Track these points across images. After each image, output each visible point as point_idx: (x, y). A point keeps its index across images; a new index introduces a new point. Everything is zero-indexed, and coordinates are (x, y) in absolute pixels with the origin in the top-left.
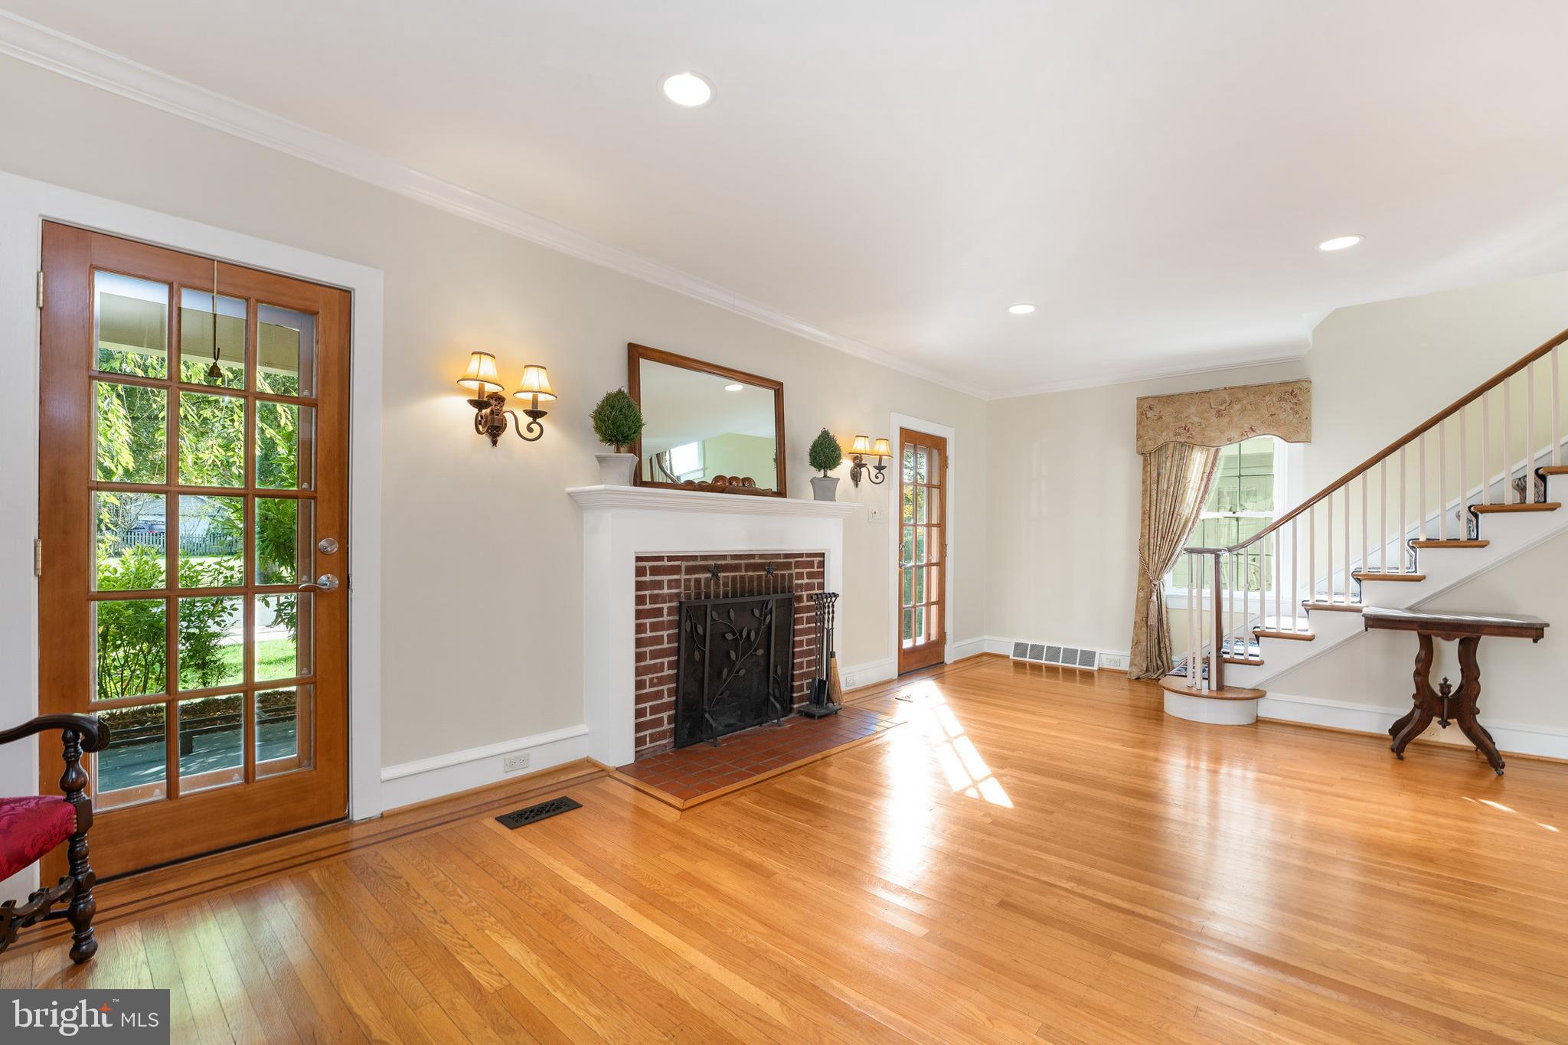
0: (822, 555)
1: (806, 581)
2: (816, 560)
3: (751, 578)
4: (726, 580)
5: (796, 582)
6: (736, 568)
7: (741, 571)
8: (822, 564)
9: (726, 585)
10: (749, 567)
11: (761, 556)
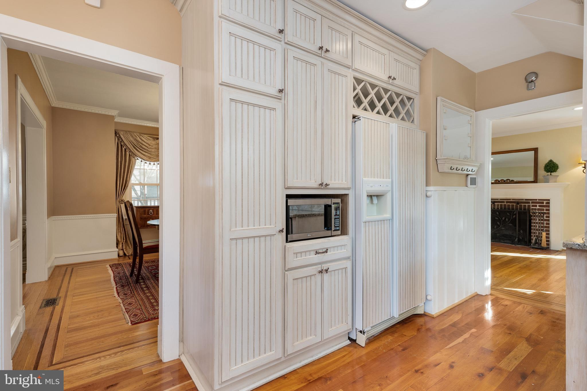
0: (549, 200)
1: (538, 207)
2: (545, 202)
3: (509, 205)
4: (498, 205)
5: (532, 207)
6: (503, 202)
7: (504, 203)
8: (549, 203)
9: (498, 206)
10: (507, 202)
11: (513, 199)
